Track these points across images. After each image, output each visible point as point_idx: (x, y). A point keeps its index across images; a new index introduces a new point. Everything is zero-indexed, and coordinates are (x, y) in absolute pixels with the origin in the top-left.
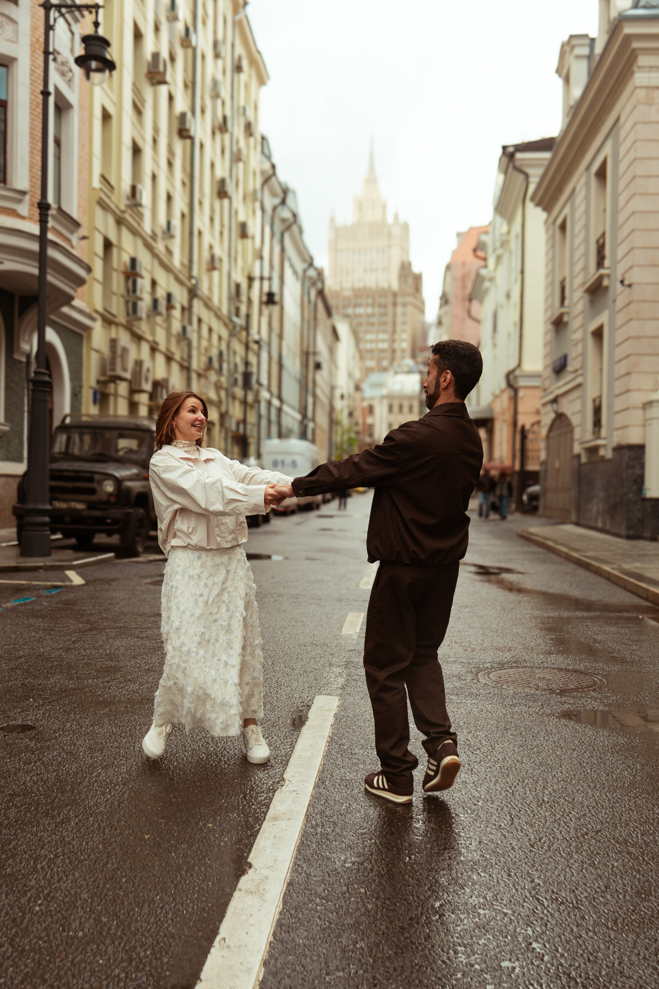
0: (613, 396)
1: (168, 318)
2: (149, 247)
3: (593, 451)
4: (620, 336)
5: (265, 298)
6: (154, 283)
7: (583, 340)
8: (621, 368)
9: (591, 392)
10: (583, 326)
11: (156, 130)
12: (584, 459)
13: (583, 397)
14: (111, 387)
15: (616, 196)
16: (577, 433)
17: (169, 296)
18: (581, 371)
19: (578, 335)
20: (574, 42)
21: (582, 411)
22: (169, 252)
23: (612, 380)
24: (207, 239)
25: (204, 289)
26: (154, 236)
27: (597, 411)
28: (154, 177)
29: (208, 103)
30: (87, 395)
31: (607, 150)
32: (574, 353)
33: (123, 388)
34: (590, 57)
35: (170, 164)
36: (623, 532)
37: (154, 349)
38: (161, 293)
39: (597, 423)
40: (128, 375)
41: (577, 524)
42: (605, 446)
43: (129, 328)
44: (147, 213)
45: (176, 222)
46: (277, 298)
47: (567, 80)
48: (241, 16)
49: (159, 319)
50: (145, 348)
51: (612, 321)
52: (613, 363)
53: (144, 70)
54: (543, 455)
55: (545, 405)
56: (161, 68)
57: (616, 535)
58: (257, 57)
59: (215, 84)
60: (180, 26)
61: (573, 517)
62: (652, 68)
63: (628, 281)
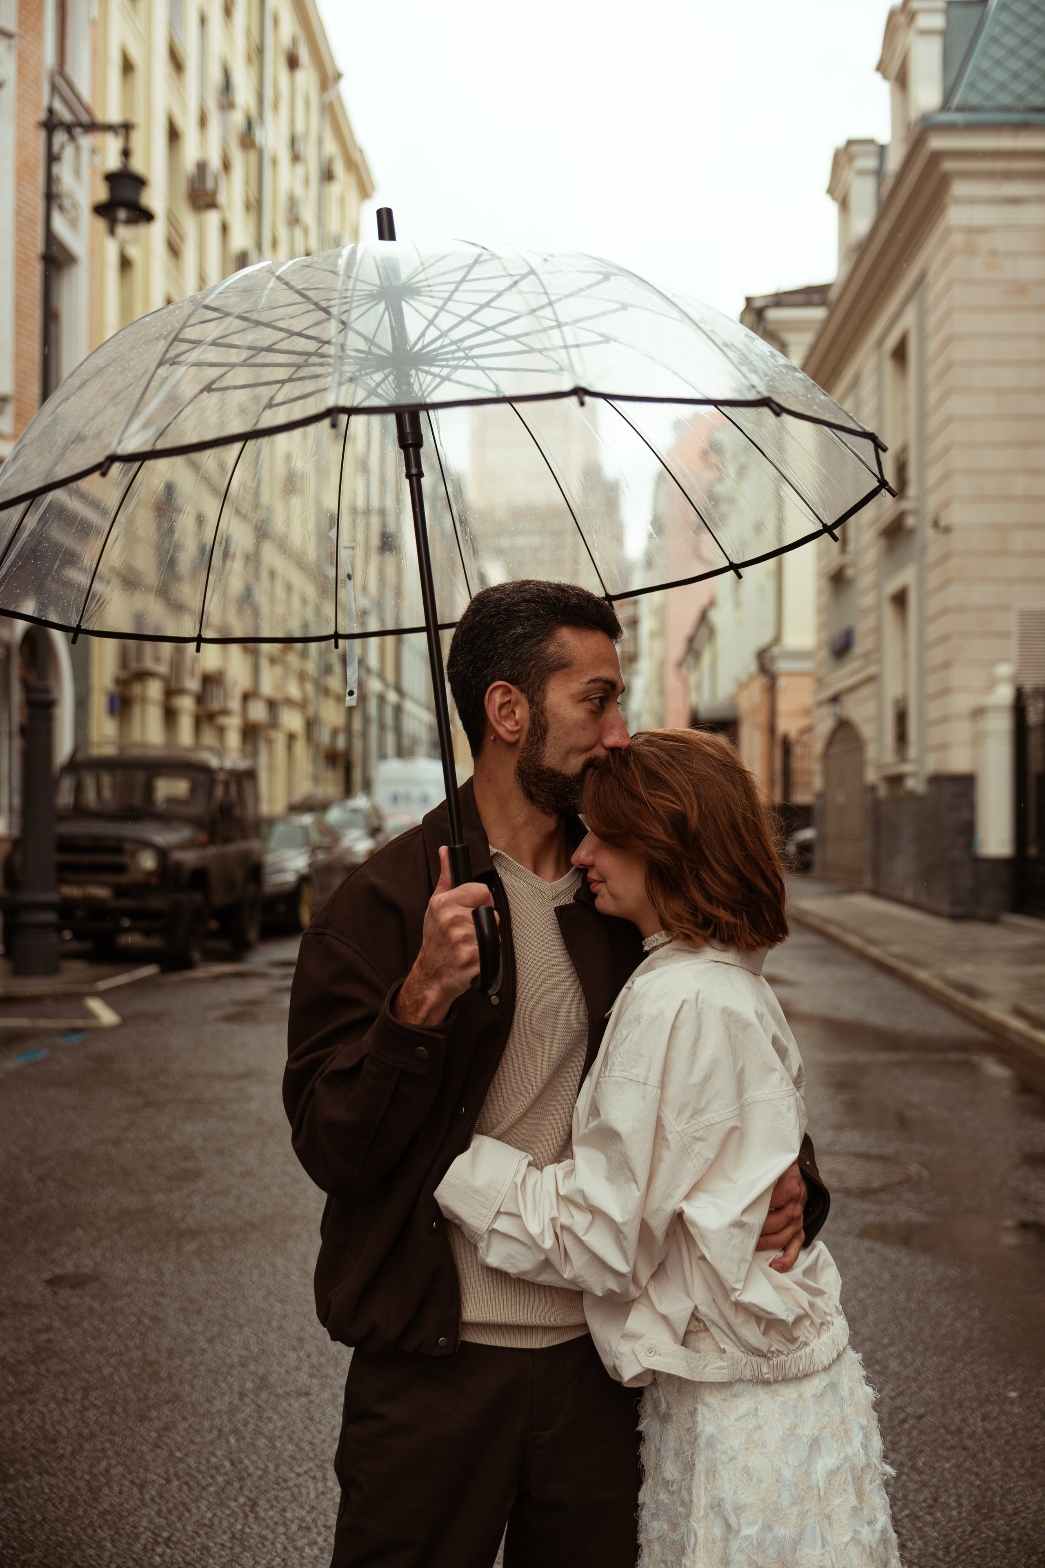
0: (924, 698)
3: (896, 780)
4: (933, 605)
6: (201, 520)
7: (878, 607)
8: (936, 656)
9: (892, 689)
10: (878, 585)
11: (202, 279)
12: (884, 792)
13: (879, 696)
14: (137, 689)
15: (922, 391)
16: (871, 752)
17: (226, 542)
18: (876, 654)
19: (868, 600)
20: (857, 148)
21: (879, 719)
22: (223, 468)
23: (923, 672)
25: (279, 524)
27: (901, 718)
29: (283, 232)
30: (99, 703)
31: (909, 319)
32: (863, 627)
33: (154, 690)
34: (879, 173)
36: (944, 906)
39: (902, 737)
40: (162, 668)
41: (876, 893)
42: (914, 775)
43: (164, 592)
47: (844, 205)
48: (330, 96)
50: (188, 622)
51: (921, 581)
52: (923, 647)
53: (183, 187)
54: (818, 783)
55: (820, 704)
56: (209, 184)
57: (935, 913)
58: (356, 156)
59: (293, 203)
60: (237, 118)
61: (868, 881)
62: (972, 201)
63: (943, 522)
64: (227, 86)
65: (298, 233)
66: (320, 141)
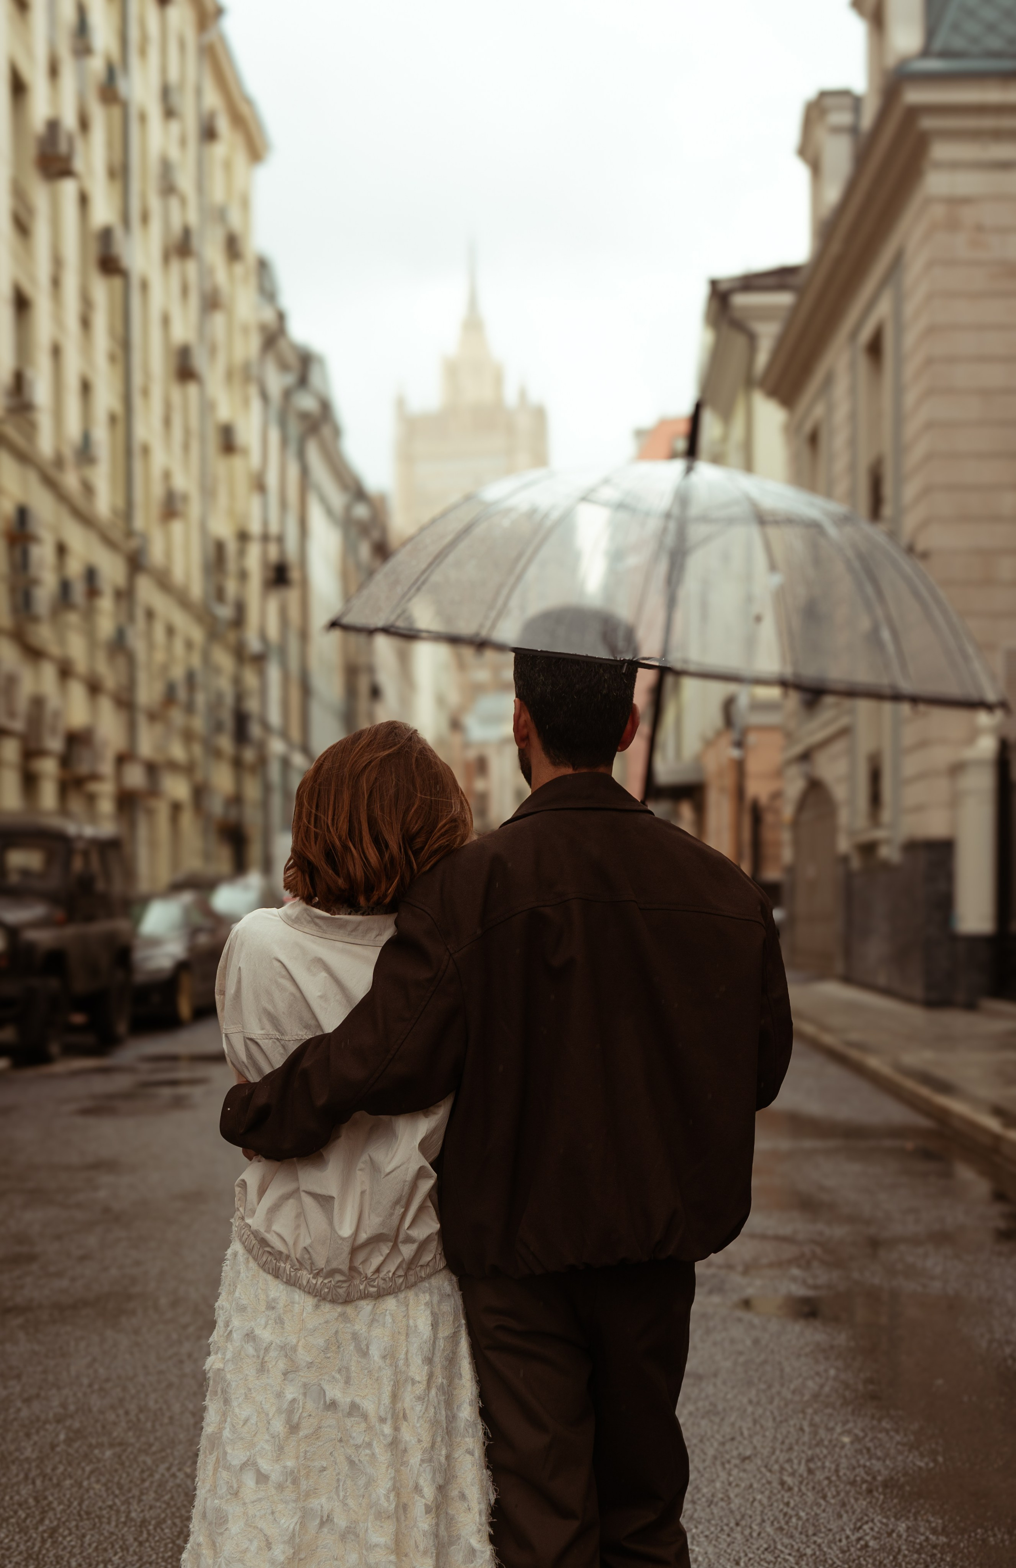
0: (898, 752)
1: (90, 614)
2: (51, 484)
3: (868, 849)
5: (271, 575)
6: (61, 550)
9: (865, 744)
11: (57, 262)
12: (856, 863)
13: (851, 752)
15: (900, 390)
16: (844, 817)
17: (91, 575)
19: (841, 638)
20: (829, 102)
21: (850, 777)
22: (88, 489)
23: (898, 722)
24: (159, 459)
25: (156, 554)
26: (59, 462)
27: (875, 777)
28: (56, 351)
29: (155, 204)
33: (9, 750)
34: (853, 131)
35: (86, 323)
36: (918, 991)
37: (65, 672)
38: (75, 568)
39: (876, 799)
40: (18, 725)
41: (848, 979)
42: (888, 841)
43: (18, 635)
44: (44, 421)
45: (101, 434)
46: (294, 574)
47: (816, 169)
48: (210, 35)
49: (73, 618)
50: (49, 672)
53: (31, 151)
54: (787, 855)
55: (789, 762)
56: (63, 147)
57: (908, 999)
58: (244, 109)
59: (166, 168)
60: (96, 65)
61: (839, 966)
62: (954, 165)
63: (920, 546)
64: (82, 28)
65: (174, 203)
66: (199, 92)
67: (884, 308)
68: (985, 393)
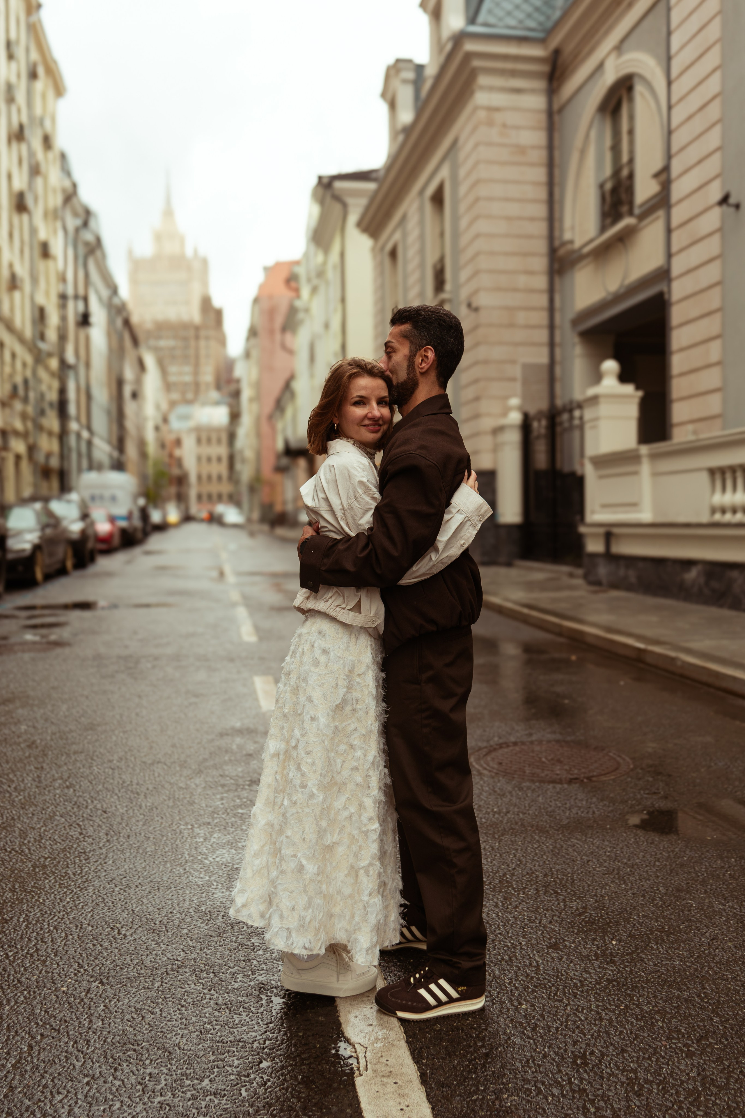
5: (80, 319)
8: (468, 394)
15: (455, 219)
20: (401, 65)
25: (6, 310)
34: (418, 83)
47: (392, 105)
52: (459, 389)
58: (52, 65)
59: (9, 87)
62: (491, 89)
63: (474, 305)
65: (14, 109)
66: (27, 49)
67: (444, 173)
68: (509, 219)
